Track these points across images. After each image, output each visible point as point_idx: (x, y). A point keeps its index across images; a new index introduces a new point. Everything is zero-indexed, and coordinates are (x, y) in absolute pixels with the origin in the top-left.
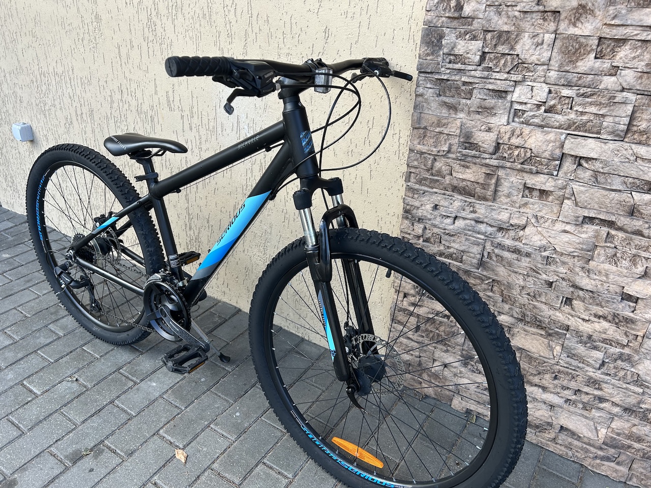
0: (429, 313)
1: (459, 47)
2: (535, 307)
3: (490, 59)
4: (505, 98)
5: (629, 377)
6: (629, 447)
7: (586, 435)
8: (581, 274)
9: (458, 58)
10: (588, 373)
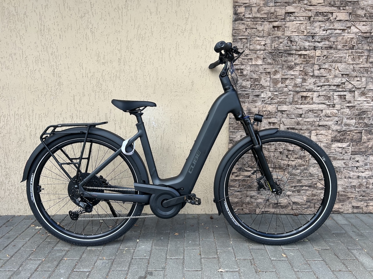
0: (243, 177)
1: (243, 83)
2: (278, 161)
3: (253, 86)
4: (259, 97)
5: (308, 175)
6: (313, 199)
7: (301, 201)
8: (289, 146)
9: (243, 87)
10: (297, 179)
